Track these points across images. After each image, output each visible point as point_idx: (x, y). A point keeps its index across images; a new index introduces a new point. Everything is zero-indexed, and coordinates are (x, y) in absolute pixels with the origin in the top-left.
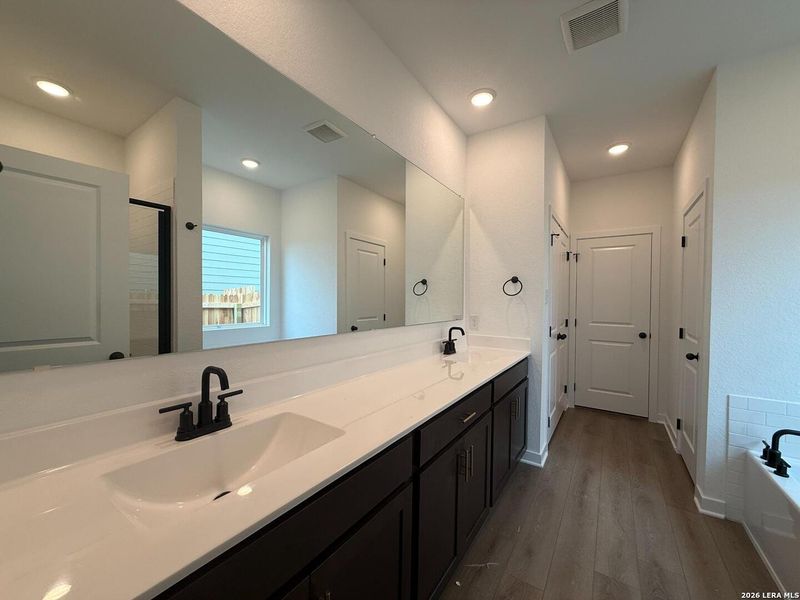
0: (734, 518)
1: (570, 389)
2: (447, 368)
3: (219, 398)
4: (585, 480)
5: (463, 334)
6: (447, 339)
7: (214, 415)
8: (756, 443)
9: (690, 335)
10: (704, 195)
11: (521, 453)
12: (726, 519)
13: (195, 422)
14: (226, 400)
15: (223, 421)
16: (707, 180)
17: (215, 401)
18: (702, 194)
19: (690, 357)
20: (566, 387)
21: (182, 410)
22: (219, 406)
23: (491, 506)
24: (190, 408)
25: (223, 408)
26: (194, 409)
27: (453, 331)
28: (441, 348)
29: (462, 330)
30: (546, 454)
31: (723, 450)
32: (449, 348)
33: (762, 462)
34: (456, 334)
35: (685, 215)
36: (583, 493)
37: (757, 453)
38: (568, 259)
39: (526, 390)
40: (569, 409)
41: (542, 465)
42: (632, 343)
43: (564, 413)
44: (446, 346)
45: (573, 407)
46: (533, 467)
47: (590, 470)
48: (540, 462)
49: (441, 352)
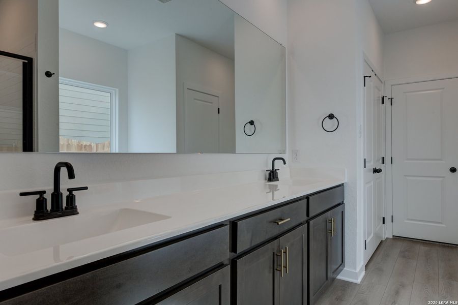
1: (388, 220)
2: (271, 194)
3: (68, 190)
5: (285, 163)
6: (271, 169)
7: (64, 205)
11: (337, 271)
13: (49, 207)
14: (74, 193)
15: (71, 209)
17: (65, 194)
20: (384, 218)
21: (38, 196)
22: (67, 197)
24: (45, 196)
25: (71, 199)
26: (48, 197)
27: (276, 161)
28: (266, 175)
29: (284, 160)
30: (363, 273)
32: (272, 176)
34: (279, 164)
38: (383, 102)
39: (343, 213)
40: (387, 239)
41: (359, 281)
42: (444, 177)
43: (382, 242)
44: (270, 174)
45: (391, 237)
46: (351, 283)
47: (403, 286)
48: (357, 280)
49: (266, 179)
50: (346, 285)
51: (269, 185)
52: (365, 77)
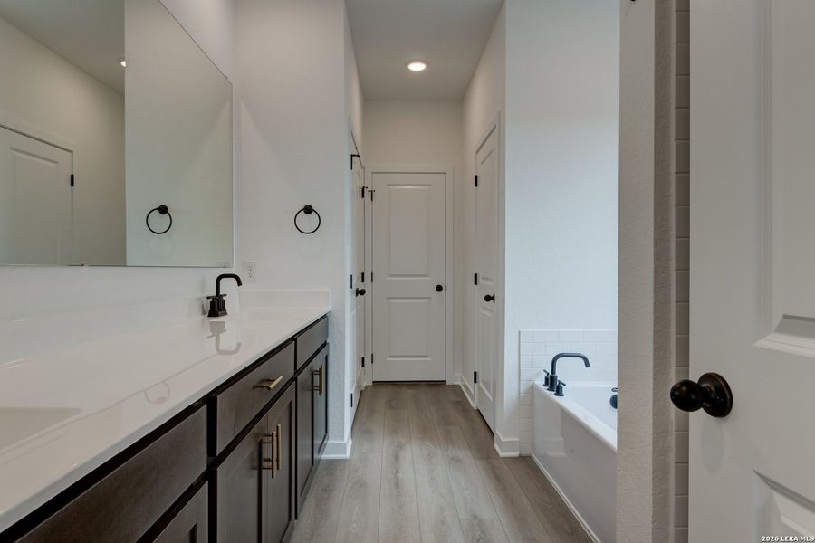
0: (525, 453)
1: (368, 361)
2: (214, 338)
4: (397, 458)
5: (239, 284)
6: (214, 294)
8: (539, 374)
9: (483, 278)
10: (495, 130)
12: (520, 456)
16: (499, 112)
18: (495, 126)
19: (488, 298)
20: (363, 359)
23: (296, 518)
27: (222, 281)
28: (203, 306)
29: (237, 278)
31: (516, 388)
32: (216, 307)
33: (545, 389)
34: (228, 286)
35: (478, 152)
36: (397, 472)
37: (540, 382)
38: (363, 196)
39: (327, 357)
40: (367, 386)
41: (347, 455)
42: (429, 298)
43: (362, 391)
44: (212, 304)
45: (371, 384)
46: (337, 460)
47: (400, 447)
48: (345, 453)
49: (204, 313)
50: (333, 464)
51: (211, 323)
52: (352, 156)
